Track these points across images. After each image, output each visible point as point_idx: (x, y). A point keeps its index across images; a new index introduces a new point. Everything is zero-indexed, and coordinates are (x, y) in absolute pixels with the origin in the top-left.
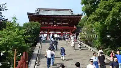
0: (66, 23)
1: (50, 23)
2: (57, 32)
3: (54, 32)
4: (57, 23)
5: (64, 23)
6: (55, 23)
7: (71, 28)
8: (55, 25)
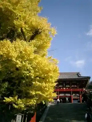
0: (75, 86)
1: (60, 86)
2: (66, 95)
3: (63, 95)
4: (66, 86)
5: (73, 86)
6: (64, 86)
7: (80, 91)
8: (64, 88)
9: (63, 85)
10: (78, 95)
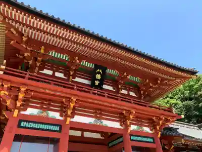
0: (132, 94)
4: (105, 87)
6: (97, 83)
9: (93, 79)
10: (147, 129)
